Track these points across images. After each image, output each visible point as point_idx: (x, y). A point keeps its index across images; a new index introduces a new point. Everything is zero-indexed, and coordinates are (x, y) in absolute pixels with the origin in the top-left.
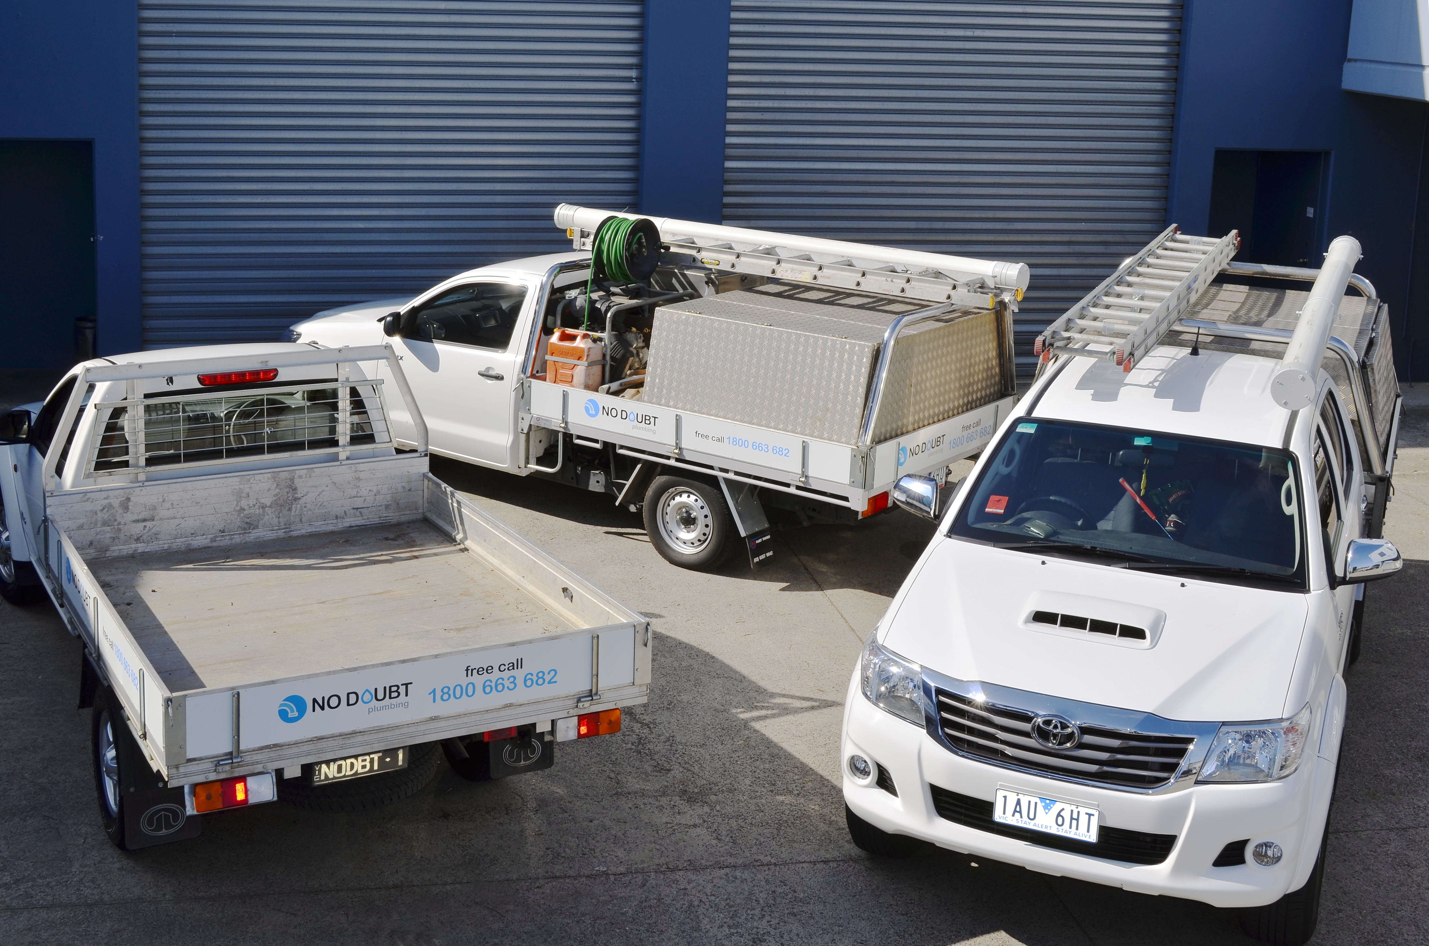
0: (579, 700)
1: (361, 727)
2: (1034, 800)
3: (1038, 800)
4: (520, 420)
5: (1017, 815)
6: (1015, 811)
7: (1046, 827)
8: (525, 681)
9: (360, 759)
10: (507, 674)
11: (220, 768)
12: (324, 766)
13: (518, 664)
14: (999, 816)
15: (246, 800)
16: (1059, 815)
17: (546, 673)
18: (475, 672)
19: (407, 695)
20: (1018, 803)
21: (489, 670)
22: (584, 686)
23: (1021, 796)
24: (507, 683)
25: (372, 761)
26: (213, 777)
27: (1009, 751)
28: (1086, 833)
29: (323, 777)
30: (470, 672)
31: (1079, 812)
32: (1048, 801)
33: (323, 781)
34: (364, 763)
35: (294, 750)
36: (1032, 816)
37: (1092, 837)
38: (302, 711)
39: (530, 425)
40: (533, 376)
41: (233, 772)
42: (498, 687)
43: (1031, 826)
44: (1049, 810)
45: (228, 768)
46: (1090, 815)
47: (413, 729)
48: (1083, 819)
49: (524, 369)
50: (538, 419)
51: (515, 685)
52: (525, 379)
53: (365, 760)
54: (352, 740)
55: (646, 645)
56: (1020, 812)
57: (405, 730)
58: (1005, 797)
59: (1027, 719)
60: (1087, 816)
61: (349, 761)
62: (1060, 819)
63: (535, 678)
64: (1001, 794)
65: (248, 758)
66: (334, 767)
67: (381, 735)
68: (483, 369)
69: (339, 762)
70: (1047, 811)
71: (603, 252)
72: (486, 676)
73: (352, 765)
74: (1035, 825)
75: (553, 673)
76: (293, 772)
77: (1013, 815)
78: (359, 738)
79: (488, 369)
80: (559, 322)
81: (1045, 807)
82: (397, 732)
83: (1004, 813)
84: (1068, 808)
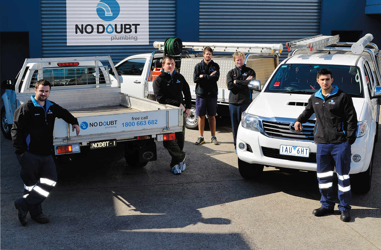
0: (164, 129)
1: (103, 132)
2: (291, 147)
3: (292, 147)
4: (145, 93)
5: (286, 152)
6: (286, 151)
7: (294, 154)
8: (148, 123)
9: (103, 143)
10: (143, 120)
11: (64, 141)
12: (93, 144)
13: (146, 118)
14: (281, 153)
15: (72, 151)
16: (298, 150)
17: (154, 121)
18: (134, 119)
19: (116, 124)
20: (287, 148)
21: (138, 119)
22: (164, 125)
23: (287, 146)
24: (143, 123)
25: (106, 143)
26: (62, 143)
27: (283, 134)
28: (306, 155)
29: (93, 147)
30: (133, 119)
31: (303, 149)
32: (295, 147)
33: (93, 148)
34: (104, 144)
35: (85, 137)
36: (290, 152)
37: (307, 156)
38: (87, 127)
39: (148, 94)
40: (148, 81)
41: (68, 142)
42: (141, 124)
43: (290, 154)
44: (295, 149)
45: (66, 141)
46: (307, 149)
47: (117, 134)
48: (305, 151)
49: (146, 79)
50: (150, 92)
51: (146, 123)
52: (146, 81)
53: (105, 143)
54: (101, 136)
55: (182, 115)
56: (287, 151)
57: (115, 134)
58: (283, 147)
59: (288, 125)
60: (306, 150)
61: (100, 143)
62: (298, 151)
63: (151, 122)
64: (281, 146)
65: (72, 139)
66: (96, 144)
67: (109, 135)
68: (135, 81)
69: (98, 143)
70: (295, 150)
71: (167, 47)
72: (138, 120)
73: (101, 144)
74: (291, 154)
75: (156, 121)
76: (85, 144)
77: (285, 152)
78: (103, 136)
79: (136, 81)
80: (155, 67)
81: (294, 149)
82: (113, 135)
83: (283, 152)
84: (300, 148)
